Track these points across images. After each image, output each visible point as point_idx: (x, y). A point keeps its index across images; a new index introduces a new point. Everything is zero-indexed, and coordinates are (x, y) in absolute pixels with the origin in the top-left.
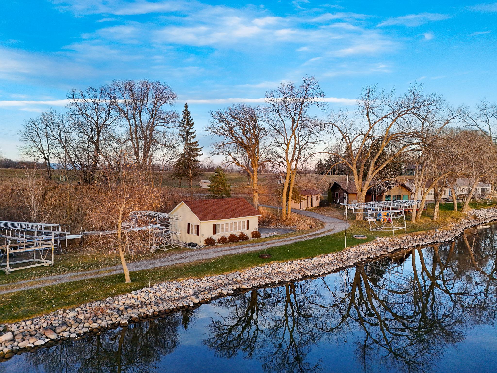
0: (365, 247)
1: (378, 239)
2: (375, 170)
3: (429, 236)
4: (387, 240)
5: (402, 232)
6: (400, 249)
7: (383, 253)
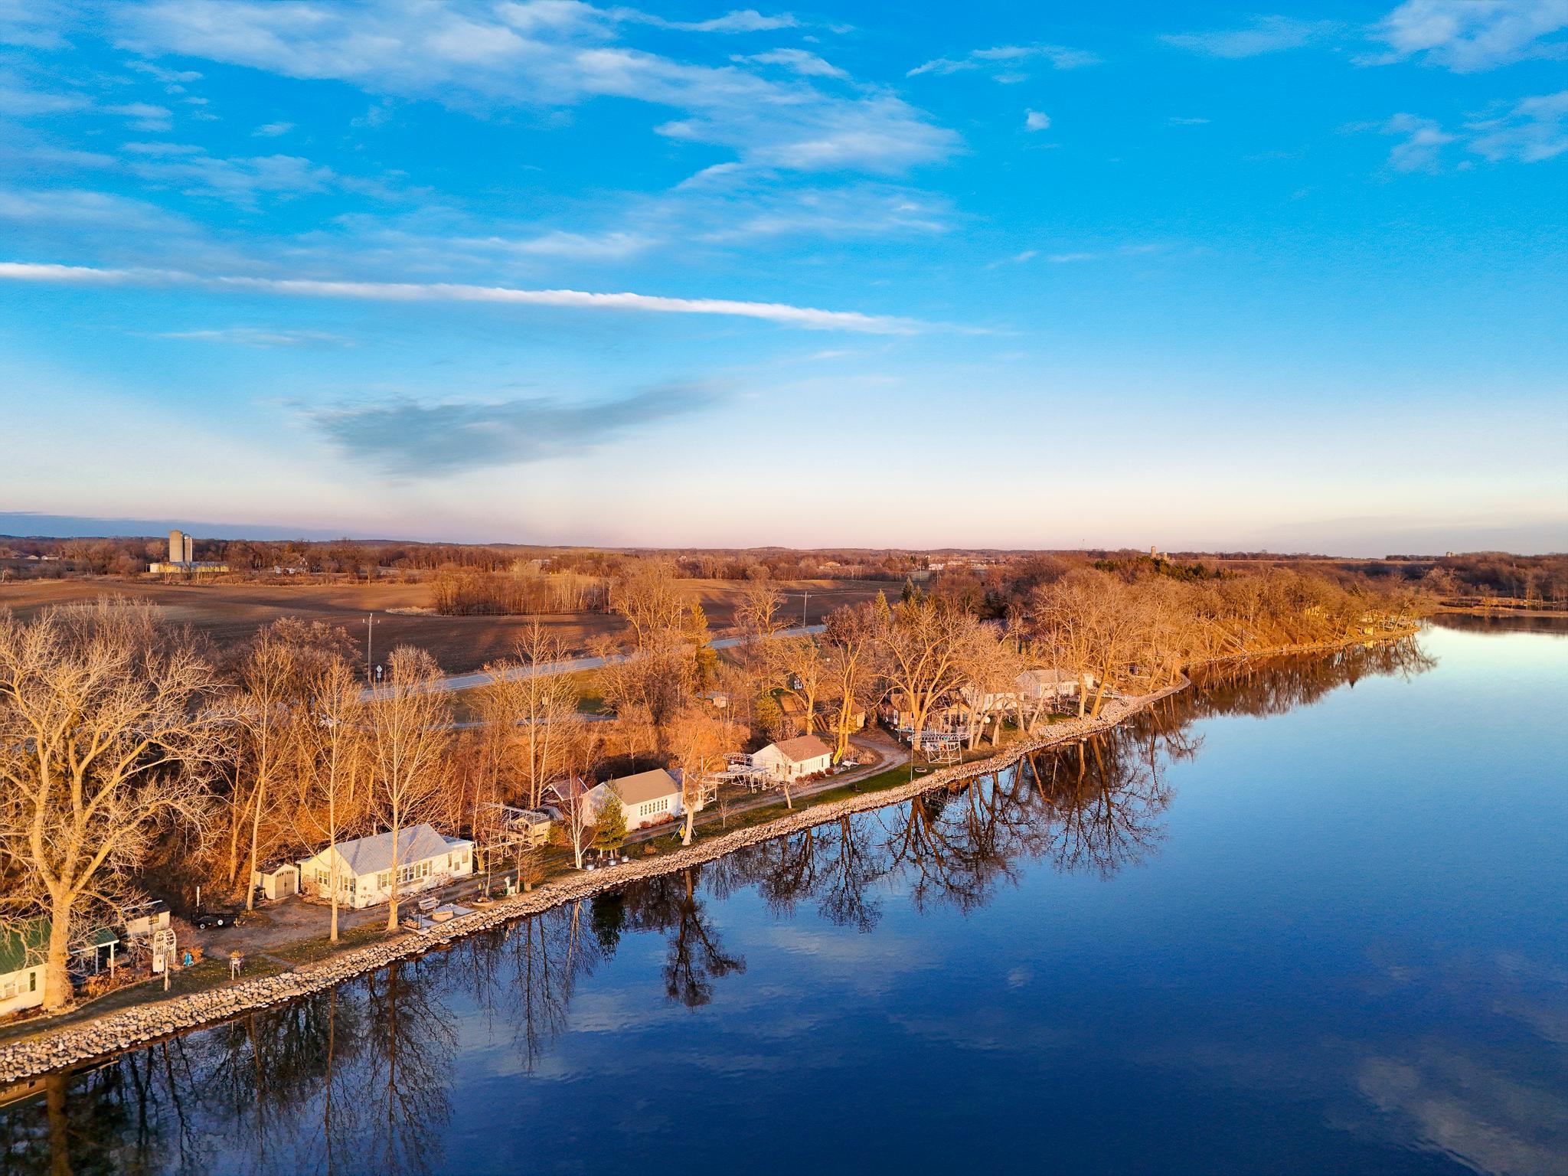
0: (927, 780)
1: (936, 771)
2: (933, 697)
3: (982, 766)
4: (943, 772)
5: (958, 763)
6: (955, 780)
7: (940, 784)
